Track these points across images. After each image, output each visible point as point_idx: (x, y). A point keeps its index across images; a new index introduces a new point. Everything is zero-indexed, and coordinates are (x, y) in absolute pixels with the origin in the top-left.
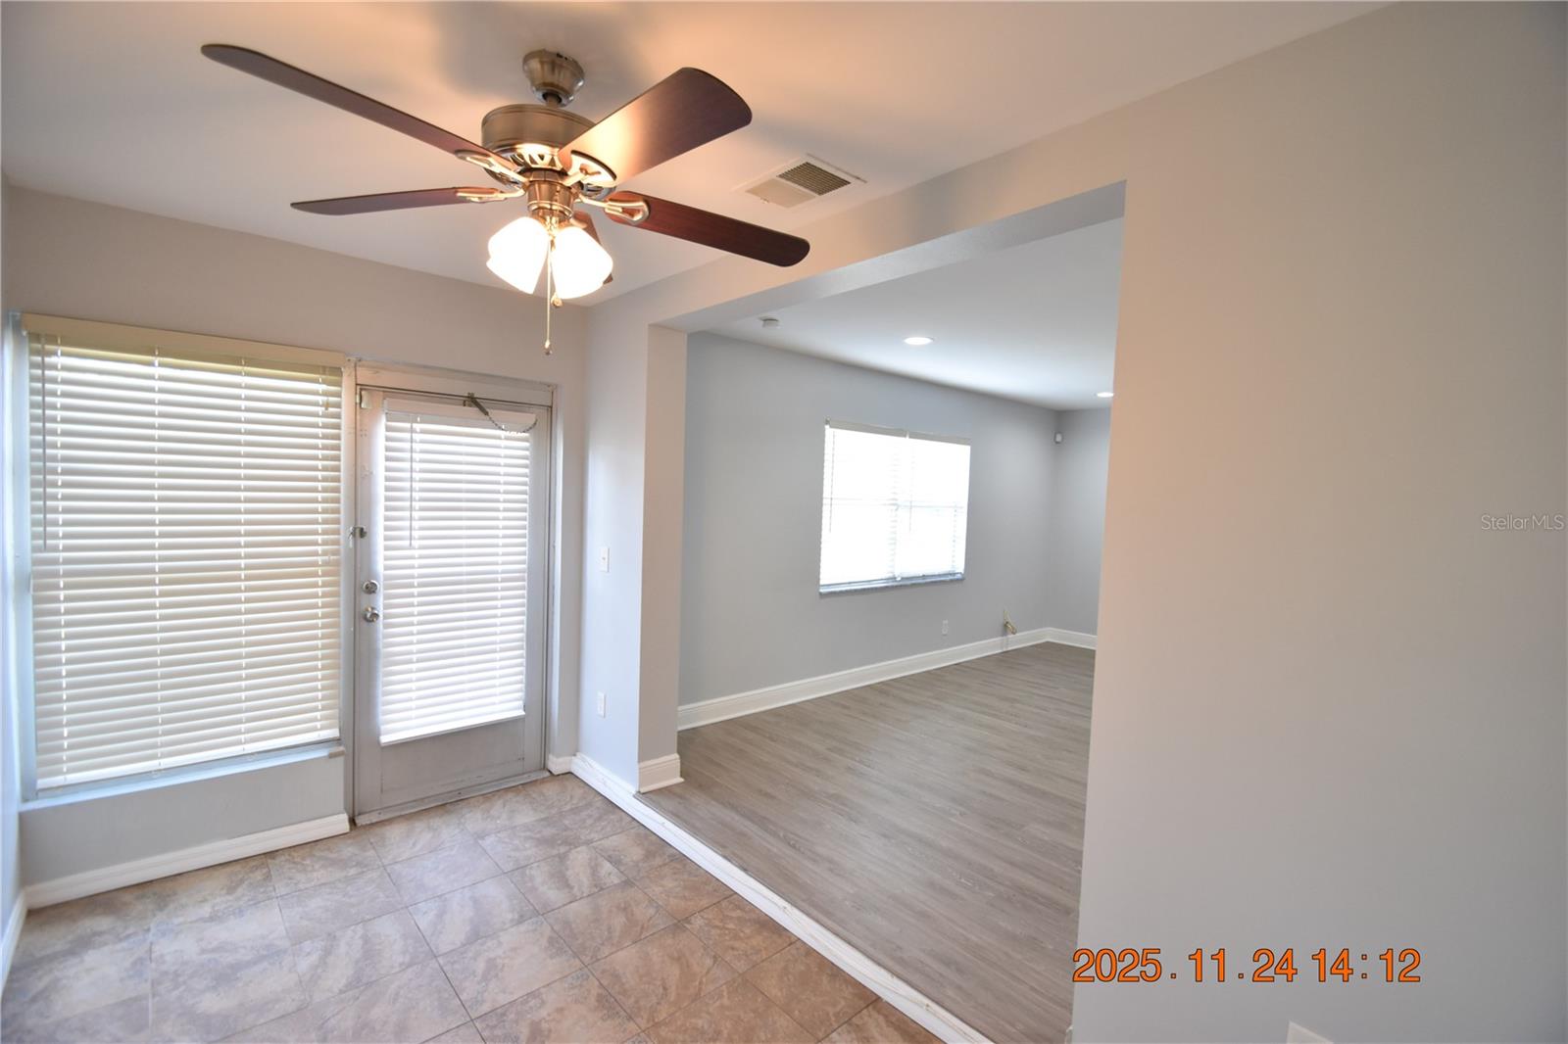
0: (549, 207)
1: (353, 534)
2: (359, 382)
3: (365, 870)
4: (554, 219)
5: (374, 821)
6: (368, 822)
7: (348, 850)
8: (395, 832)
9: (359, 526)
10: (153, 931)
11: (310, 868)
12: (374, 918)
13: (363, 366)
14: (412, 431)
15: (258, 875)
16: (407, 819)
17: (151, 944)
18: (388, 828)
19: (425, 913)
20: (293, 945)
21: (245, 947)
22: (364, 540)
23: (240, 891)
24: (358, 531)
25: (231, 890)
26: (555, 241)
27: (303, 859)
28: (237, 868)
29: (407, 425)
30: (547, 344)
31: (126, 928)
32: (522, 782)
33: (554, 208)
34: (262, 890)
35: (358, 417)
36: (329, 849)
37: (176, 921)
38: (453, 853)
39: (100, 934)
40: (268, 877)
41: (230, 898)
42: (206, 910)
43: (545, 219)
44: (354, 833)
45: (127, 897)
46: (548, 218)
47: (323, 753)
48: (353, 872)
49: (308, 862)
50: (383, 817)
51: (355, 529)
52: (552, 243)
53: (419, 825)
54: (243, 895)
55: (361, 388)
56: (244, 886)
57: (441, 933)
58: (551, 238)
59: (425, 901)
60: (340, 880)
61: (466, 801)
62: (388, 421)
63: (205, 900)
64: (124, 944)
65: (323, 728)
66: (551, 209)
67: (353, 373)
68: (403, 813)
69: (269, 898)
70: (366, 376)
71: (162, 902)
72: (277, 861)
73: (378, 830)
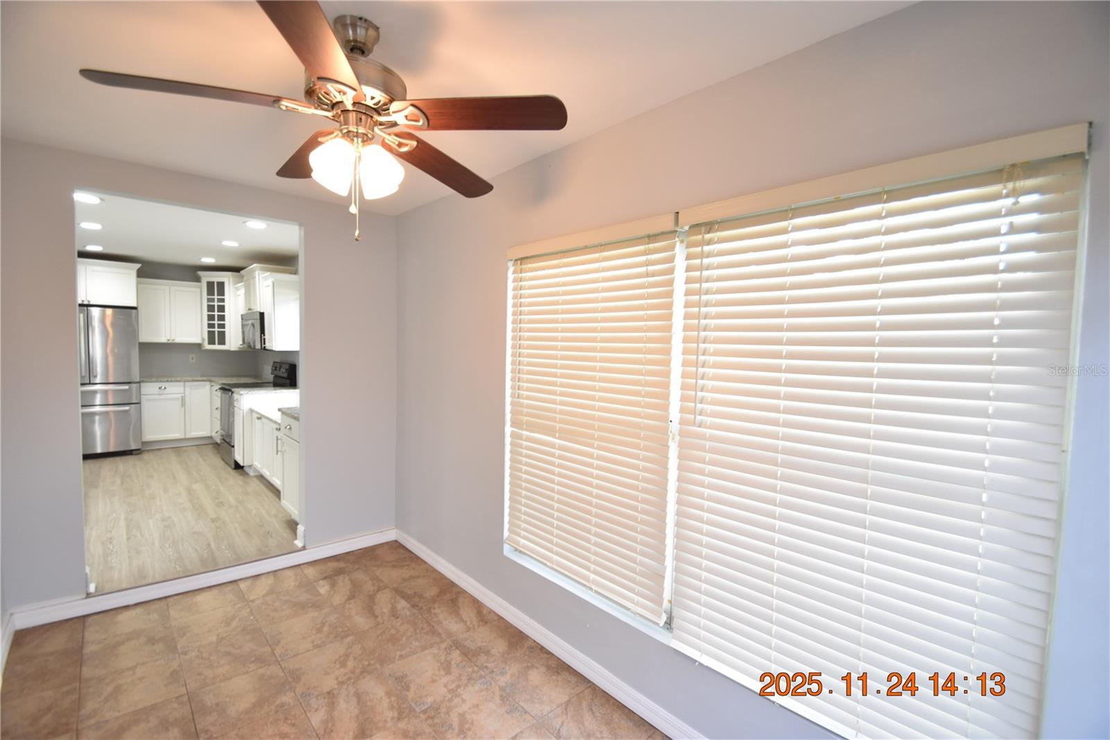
0: (355, 130)
4: (360, 140)
26: (362, 157)
30: (357, 233)
33: (360, 131)
43: (353, 140)
46: (355, 139)
52: (360, 157)
58: (358, 155)
66: (357, 132)
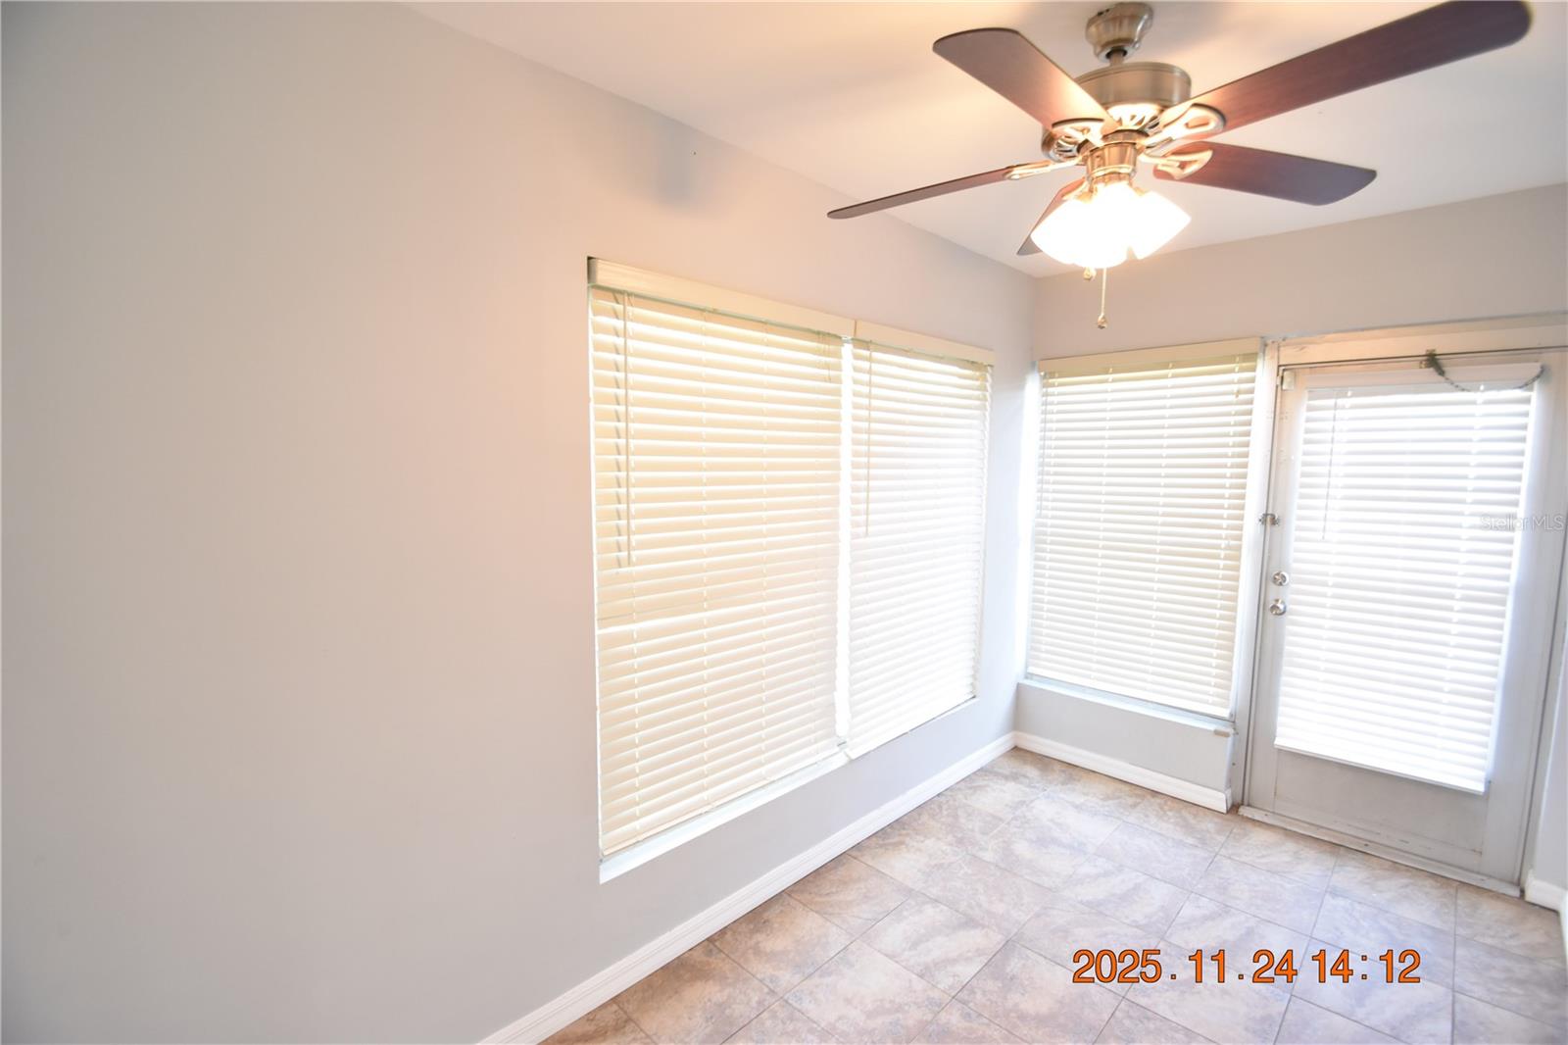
1: (1263, 520)
2: (1281, 363)
3: (1200, 846)
5: (1257, 818)
6: (1250, 816)
7: (1209, 825)
8: (1259, 836)
9: (1270, 512)
10: (1046, 793)
11: (1166, 818)
12: (1161, 881)
13: (1288, 345)
14: (1335, 407)
15: (1131, 801)
16: (1286, 835)
17: (1038, 798)
18: (1258, 829)
19: (1199, 907)
20: (1095, 854)
21: (1070, 834)
22: (1276, 528)
23: (1110, 802)
24: (1269, 518)
25: (1107, 798)
27: (1170, 810)
28: (1126, 788)
29: (1331, 402)
31: (1038, 782)
32: (1462, 880)
34: (1122, 810)
35: (1278, 400)
36: (1195, 816)
37: (1062, 795)
38: (1288, 886)
39: (1025, 776)
40: (1134, 806)
41: (1101, 803)
42: (1080, 800)
44: (1229, 816)
45: (1057, 767)
47: (1212, 727)
48: (1190, 841)
49: (1170, 814)
50: (1266, 820)
51: (1266, 515)
53: (1290, 846)
54: (1108, 806)
55: (1283, 370)
56: (1116, 801)
57: (1189, 928)
59: (1211, 899)
60: (1173, 839)
61: (1367, 857)
62: (1310, 399)
63: (1086, 794)
64: (1028, 790)
65: (1214, 704)
67: (1276, 354)
68: (1289, 828)
69: (1118, 818)
70: (1289, 356)
71: (1070, 779)
72: (1153, 800)
73: (1249, 826)
